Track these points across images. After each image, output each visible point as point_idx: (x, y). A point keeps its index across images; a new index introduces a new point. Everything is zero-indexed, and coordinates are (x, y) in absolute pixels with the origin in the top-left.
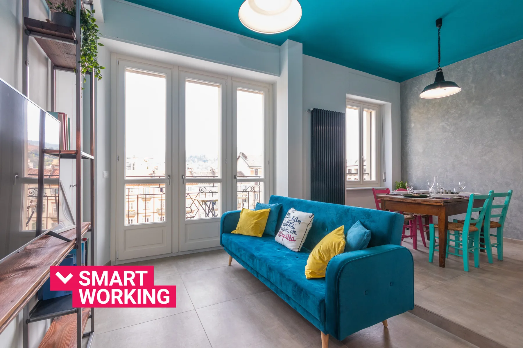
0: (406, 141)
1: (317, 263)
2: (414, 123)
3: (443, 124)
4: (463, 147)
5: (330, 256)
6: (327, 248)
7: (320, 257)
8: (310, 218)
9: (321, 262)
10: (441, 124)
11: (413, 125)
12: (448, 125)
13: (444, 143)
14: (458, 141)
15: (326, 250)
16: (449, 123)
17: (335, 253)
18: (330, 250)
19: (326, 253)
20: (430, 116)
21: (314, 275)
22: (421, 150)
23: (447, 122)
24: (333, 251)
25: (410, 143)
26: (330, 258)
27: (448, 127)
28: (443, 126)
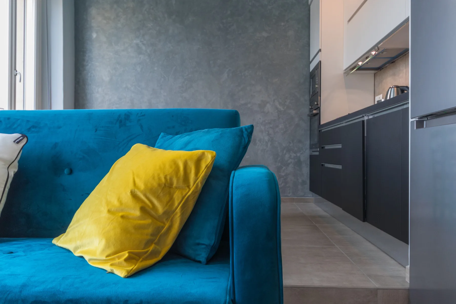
0: (84, 60)
1: (138, 228)
2: (97, 32)
3: (138, 41)
4: (162, 79)
5: (171, 199)
6: (163, 180)
7: (143, 210)
8: (18, 143)
9: (148, 221)
10: (135, 42)
11: (94, 35)
12: (143, 44)
13: (139, 69)
14: (156, 69)
15: (159, 185)
16: (145, 42)
17: (188, 186)
18: (171, 184)
19: (161, 194)
20: (119, 25)
21: (137, 260)
22: (107, 79)
23: (142, 40)
24: (181, 184)
25: (90, 65)
26: (173, 204)
27: (144, 48)
28: (137, 44)
